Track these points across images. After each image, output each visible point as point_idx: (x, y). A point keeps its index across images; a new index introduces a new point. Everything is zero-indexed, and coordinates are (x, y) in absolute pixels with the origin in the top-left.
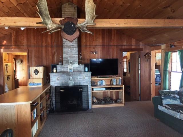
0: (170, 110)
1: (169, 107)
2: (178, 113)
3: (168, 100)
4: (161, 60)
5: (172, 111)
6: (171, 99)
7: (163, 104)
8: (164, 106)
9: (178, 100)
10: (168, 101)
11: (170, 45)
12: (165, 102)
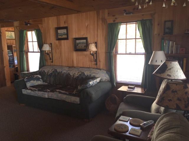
0: (37, 92)
1: (34, 89)
2: (45, 93)
3: (32, 81)
4: (15, 39)
5: (40, 92)
6: (34, 80)
7: (28, 87)
8: (29, 88)
9: (41, 80)
10: (32, 83)
11: (25, 22)
12: (29, 84)
